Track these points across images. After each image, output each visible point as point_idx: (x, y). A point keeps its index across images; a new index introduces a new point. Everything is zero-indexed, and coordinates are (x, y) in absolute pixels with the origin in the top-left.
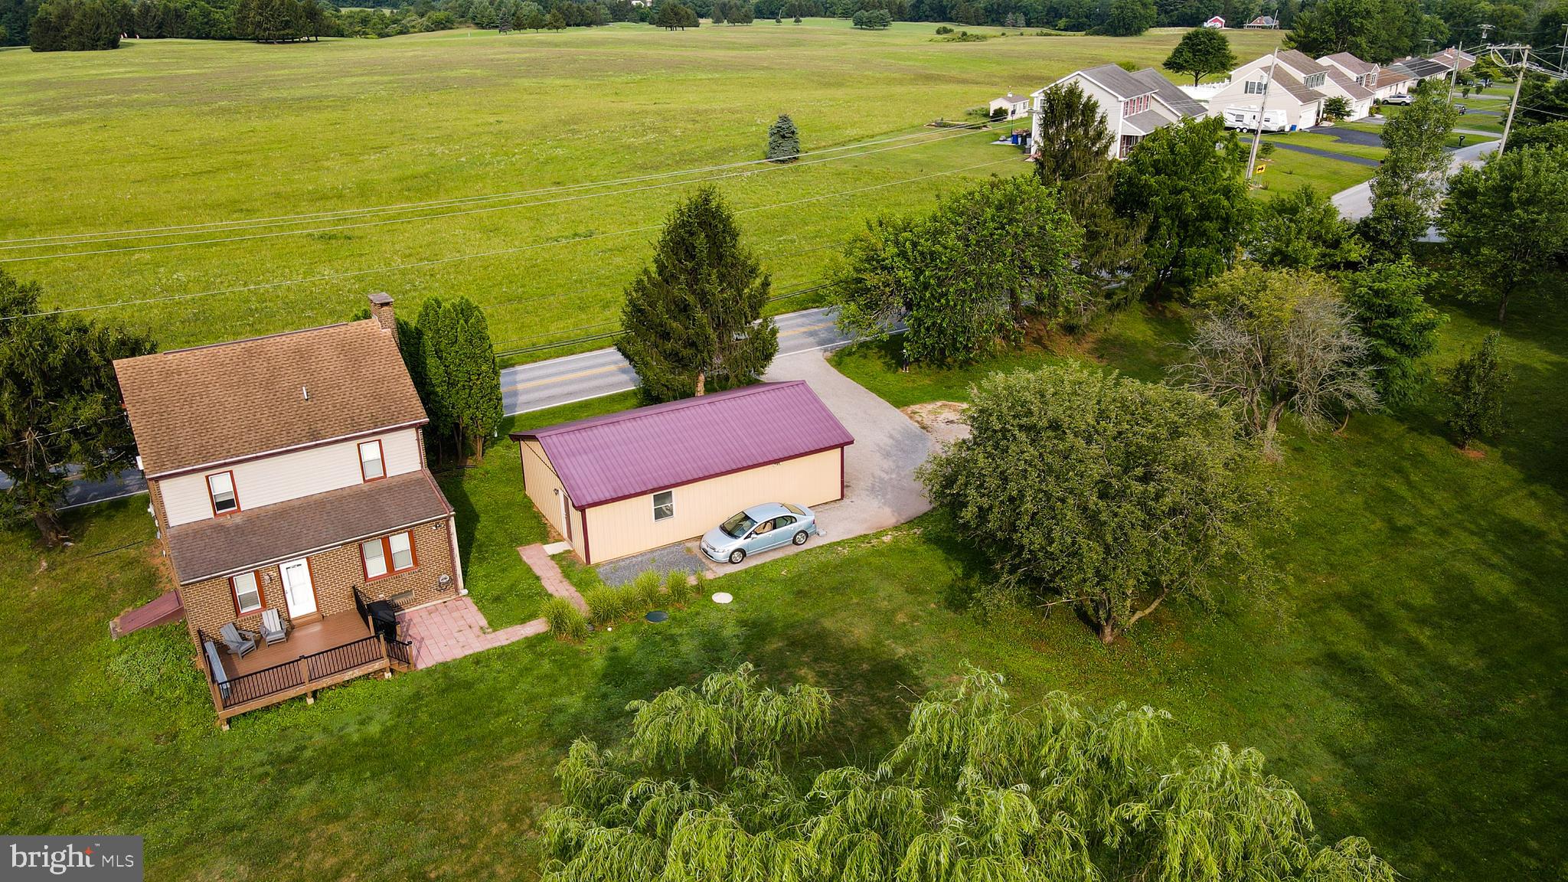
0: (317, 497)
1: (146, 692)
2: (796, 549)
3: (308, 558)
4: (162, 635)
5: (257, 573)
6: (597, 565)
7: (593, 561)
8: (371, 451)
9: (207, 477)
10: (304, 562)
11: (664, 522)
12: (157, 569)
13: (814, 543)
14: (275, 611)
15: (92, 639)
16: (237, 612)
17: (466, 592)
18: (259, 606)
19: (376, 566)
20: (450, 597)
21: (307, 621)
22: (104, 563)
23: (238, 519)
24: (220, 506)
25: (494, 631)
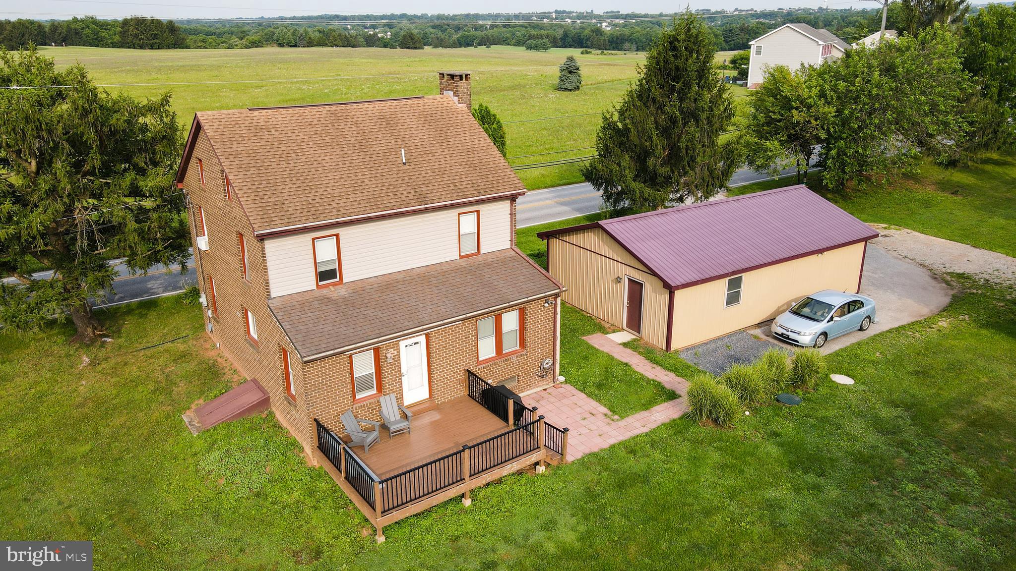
0: (418, 271)
1: (258, 495)
2: (862, 336)
3: (427, 336)
4: (251, 429)
5: (377, 351)
6: (676, 352)
7: (674, 346)
8: (468, 223)
9: (313, 239)
10: (422, 339)
11: (734, 308)
12: (215, 361)
13: (873, 331)
14: (393, 396)
15: (168, 435)
16: (354, 396)
17: (562, 379)
18: (375, 392)
19: (487, 349)
20: (547, 384)
21: (419, 410)
22: (153, 357)
23: (342, 291)
24: (324, 276)
25: (622, 418)
